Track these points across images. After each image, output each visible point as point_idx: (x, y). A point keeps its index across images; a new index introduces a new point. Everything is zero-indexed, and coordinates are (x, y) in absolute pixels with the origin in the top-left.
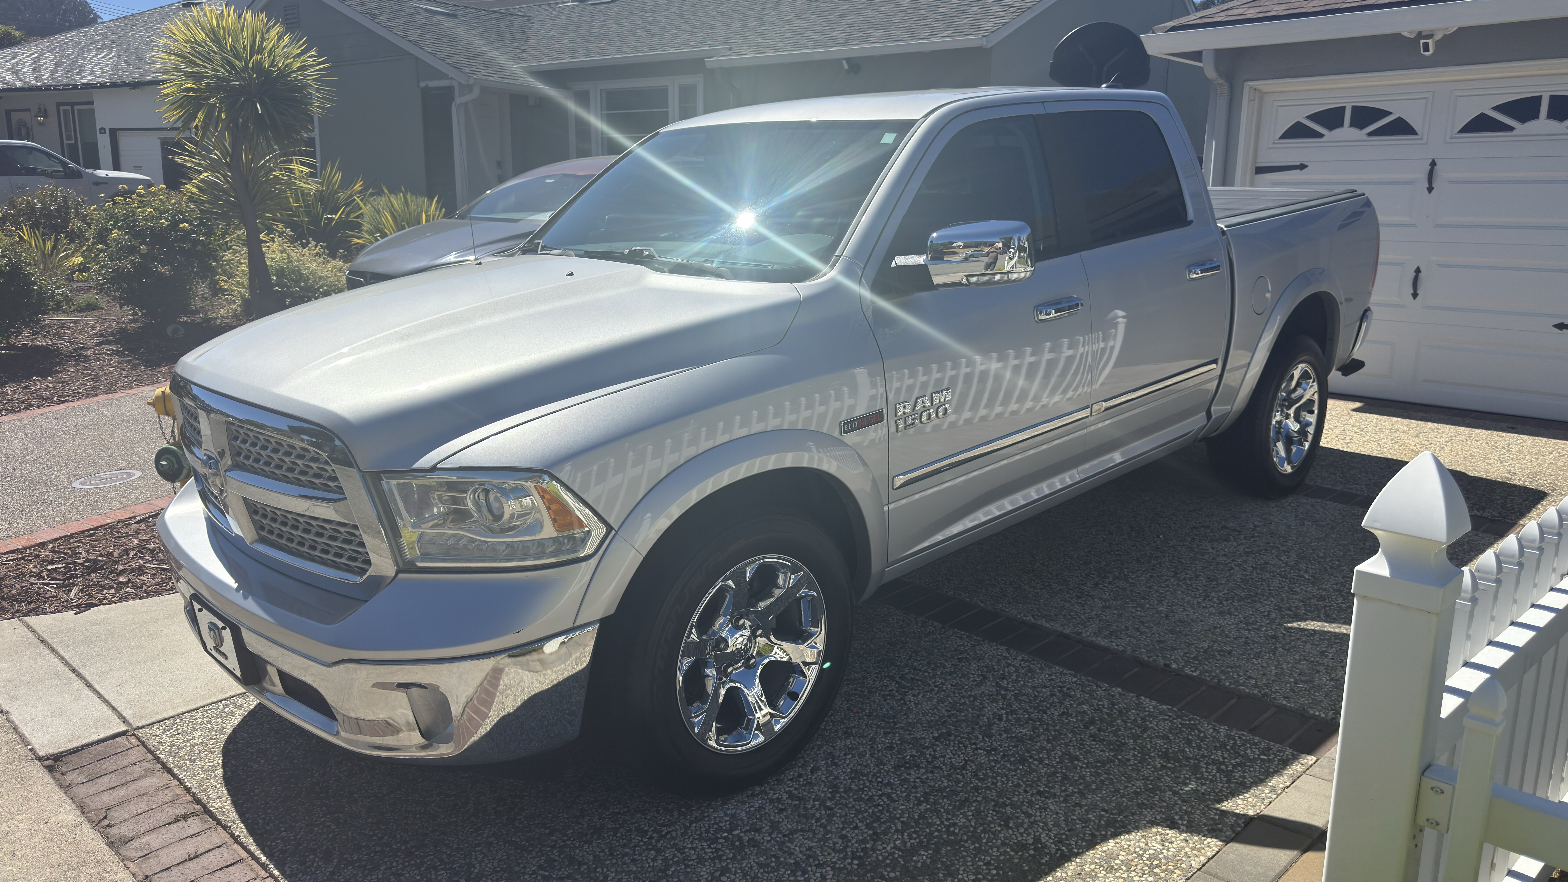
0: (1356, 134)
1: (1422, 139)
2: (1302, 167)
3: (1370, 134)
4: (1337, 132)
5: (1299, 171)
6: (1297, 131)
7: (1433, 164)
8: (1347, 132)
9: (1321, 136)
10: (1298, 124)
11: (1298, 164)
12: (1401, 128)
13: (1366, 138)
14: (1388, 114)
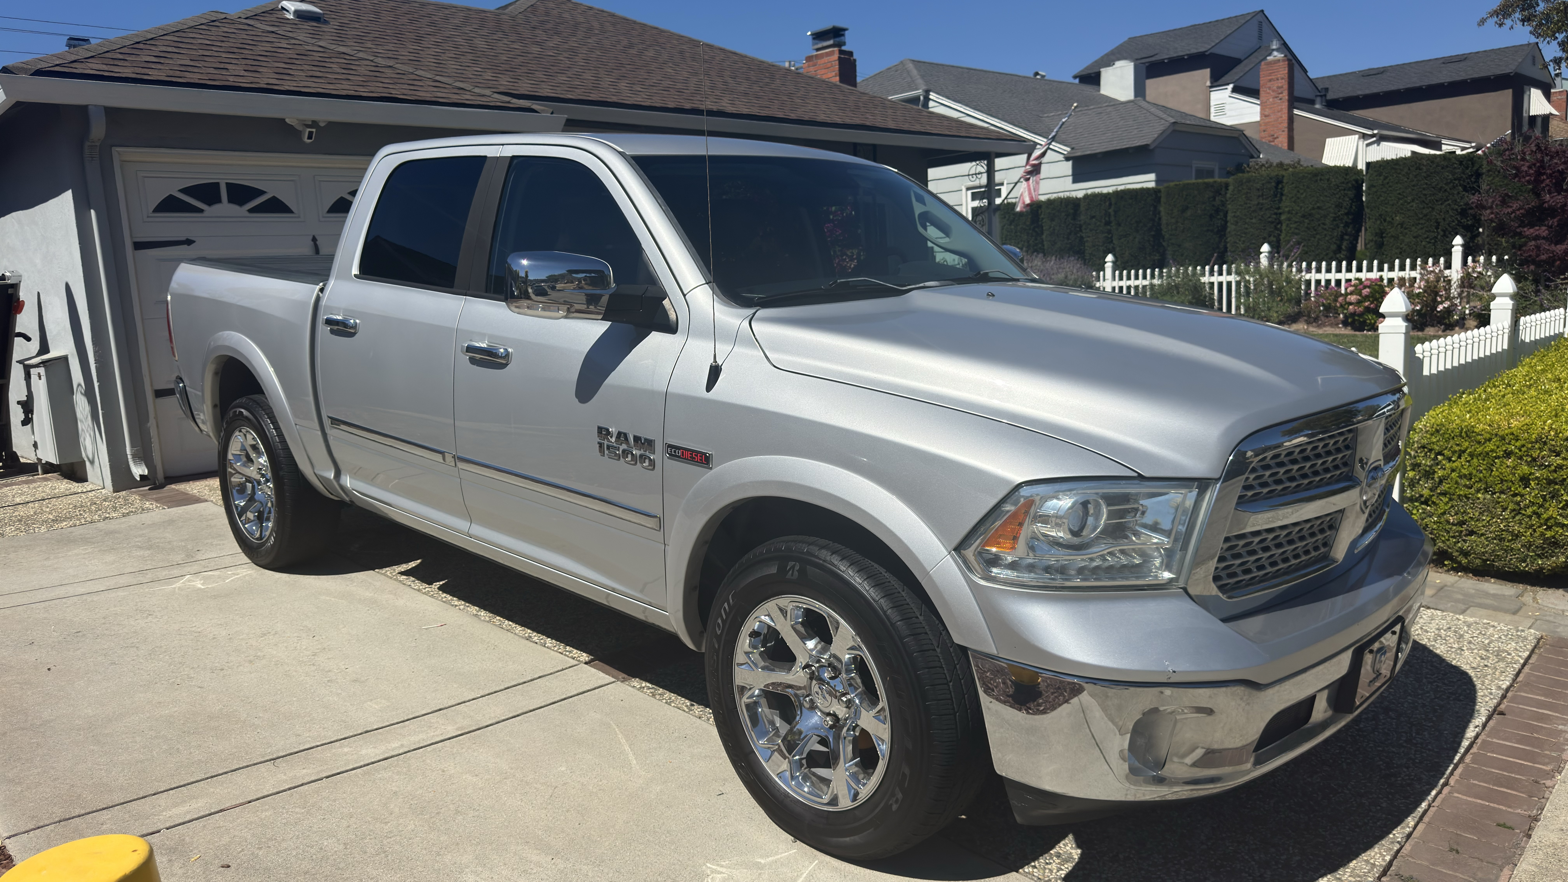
0: (234, 209)
1: (299, 217)
2: (189, 242)
3: (251, 211)
4: (216, 207)
5: (186, 246)
6: (169, 205)
7: (314, 239)
8: (225, 208)
9: (201, 211)
10: (171, 197)
11: (184, 239)
12: (276, 206)
13: (248, 214)
14: (262, 193)
